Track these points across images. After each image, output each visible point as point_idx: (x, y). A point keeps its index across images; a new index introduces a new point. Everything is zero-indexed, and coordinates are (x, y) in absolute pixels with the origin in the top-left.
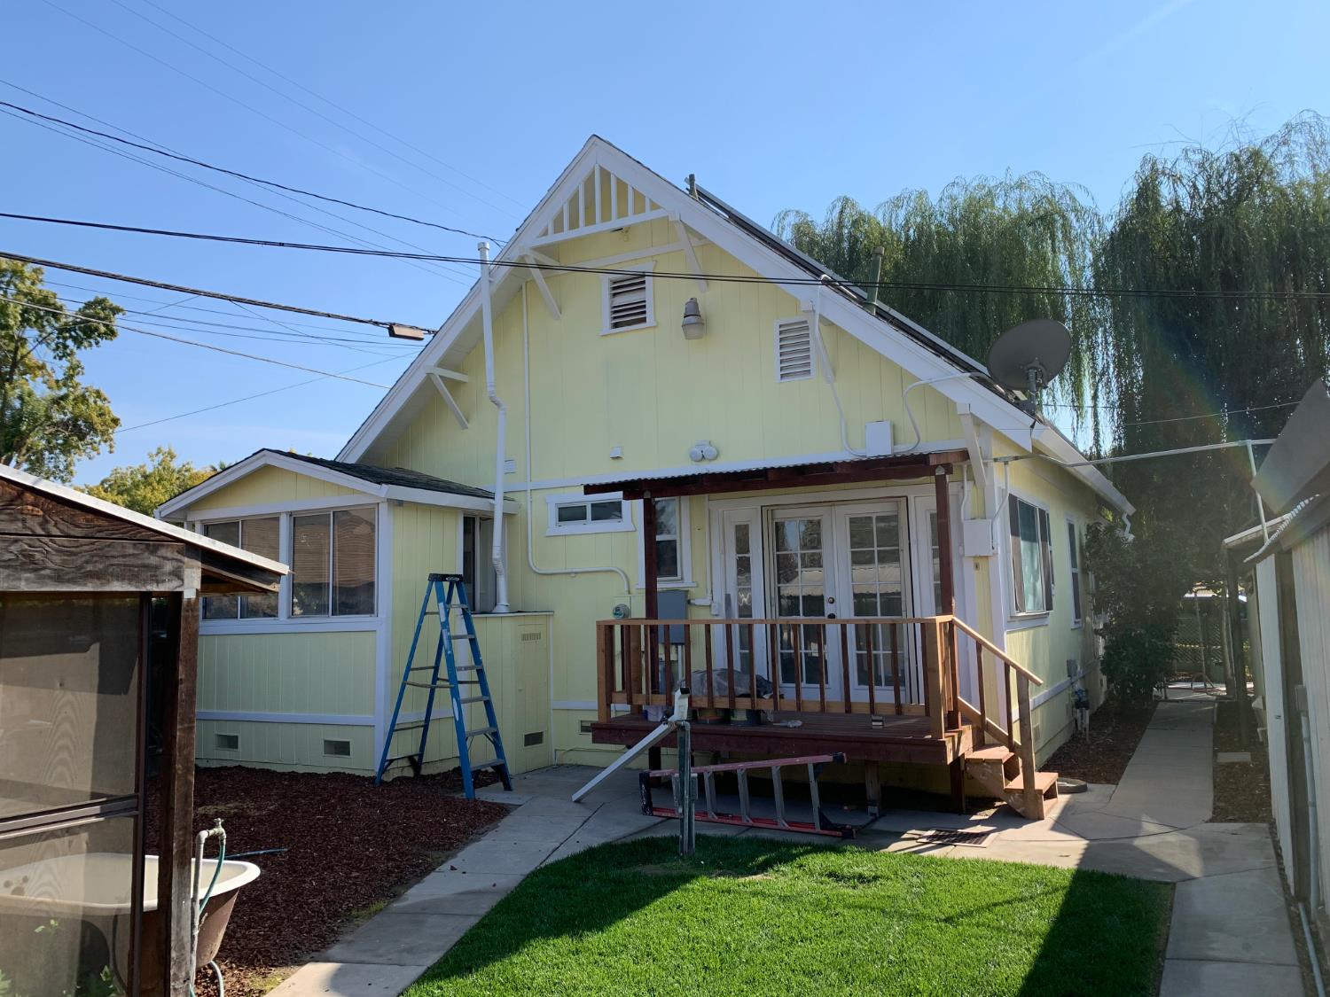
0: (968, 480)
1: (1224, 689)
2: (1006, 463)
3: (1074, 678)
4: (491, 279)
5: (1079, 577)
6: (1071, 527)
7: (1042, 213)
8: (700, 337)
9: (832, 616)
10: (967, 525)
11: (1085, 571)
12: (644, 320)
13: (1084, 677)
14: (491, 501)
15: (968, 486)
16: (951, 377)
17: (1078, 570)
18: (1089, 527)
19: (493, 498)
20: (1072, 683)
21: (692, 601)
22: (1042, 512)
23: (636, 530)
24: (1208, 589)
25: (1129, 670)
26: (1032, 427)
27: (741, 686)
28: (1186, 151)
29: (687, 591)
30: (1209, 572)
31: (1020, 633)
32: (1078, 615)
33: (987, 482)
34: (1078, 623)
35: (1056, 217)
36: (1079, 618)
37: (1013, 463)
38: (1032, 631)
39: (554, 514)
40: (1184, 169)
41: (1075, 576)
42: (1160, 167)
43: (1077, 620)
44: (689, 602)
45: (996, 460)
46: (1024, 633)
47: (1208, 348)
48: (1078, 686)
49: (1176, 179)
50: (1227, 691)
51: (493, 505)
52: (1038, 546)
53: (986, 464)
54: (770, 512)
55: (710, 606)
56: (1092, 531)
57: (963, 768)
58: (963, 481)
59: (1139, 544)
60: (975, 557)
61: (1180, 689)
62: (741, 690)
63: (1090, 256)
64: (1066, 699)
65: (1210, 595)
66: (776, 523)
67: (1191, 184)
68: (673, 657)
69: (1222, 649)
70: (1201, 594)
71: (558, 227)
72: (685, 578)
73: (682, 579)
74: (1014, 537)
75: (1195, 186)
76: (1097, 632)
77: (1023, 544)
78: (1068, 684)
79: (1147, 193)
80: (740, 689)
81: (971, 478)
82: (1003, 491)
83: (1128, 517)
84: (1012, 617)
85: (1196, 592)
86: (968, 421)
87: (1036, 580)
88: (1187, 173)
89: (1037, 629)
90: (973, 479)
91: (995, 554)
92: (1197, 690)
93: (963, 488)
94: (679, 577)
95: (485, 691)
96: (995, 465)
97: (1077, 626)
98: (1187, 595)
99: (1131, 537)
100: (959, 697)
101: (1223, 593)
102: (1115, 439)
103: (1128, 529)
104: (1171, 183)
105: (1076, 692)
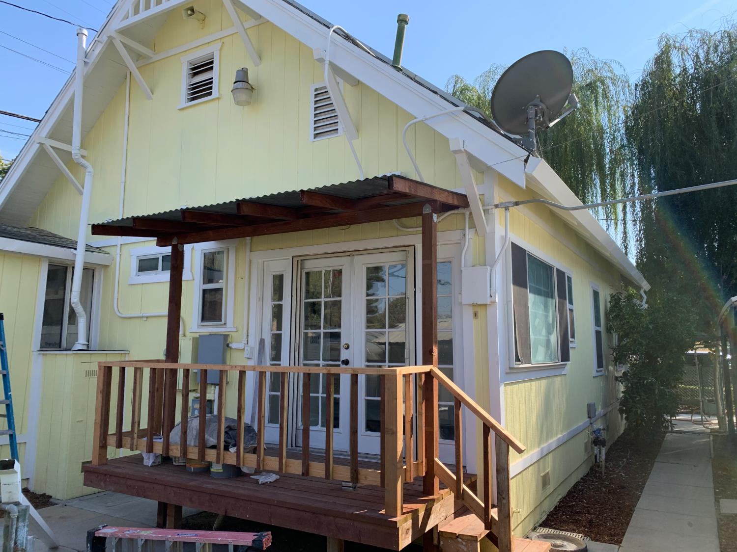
0: (469, 228)
1: (716, 422)
2: (507, 209)
3: (593, 419)
4: (86, 60)
5: (604, 335)
6: (596, 294)
7: (588, 81)
8: (248, 103)
9: (346, 362)
10: (465, 272)
11: (609, 330)
12: (210, 94)
13: (605, 415)
14: (73, 251)
15: (469, 234)
16: (445, 111)
17: (602, 329)
18: (612, 296)
19: (76, 249)
20: (591, 424)
21: (230, 345)
22: (561, 274)
23: (194, 280)
24: (705, 347)
25: (641, 412)
26: (526, 161)
27: (213, 438)
28: (690, 32)
29: (228, 335)
30: (705, 334)
31: (527, 384)
32: (600, 365)
33: (488, 229)
34: (601, 371)
35: (599, 84)
36: (602, 367)
37: (514, 209)
38: (544, 382)
39: (135, 265)
40: (689, 43)
41: (598, 333)
42: (671, 42)
43: (599, 369)
44: (228, 345)
45: (496, 206)
46: (533, 383)
47: (706, 167)
48: (599, 425)
49: (683, 50)
50: (719, 424)
51: (75, 255)
52: (554, 303)
53: (486, 211)
54: (299, 262)
55: (244, 349)
56: (615, 300)
57: (435, 542)
58: (464, 229)
59: (652, 310)
60: (473, 305)
61: (683, 422)
62: (212, 441)
63: (623, 117)
64: (585, 438)
65: (707, 352)
66: (308, 274)
67: (695, 54)
68: (209, 397)
69: (715, 391)
70: (699, 351)
71: (136, 12)
72: (228, 322)
73: (225, 324)
74: (517, 288)
75: (697, 56)
76: (616, 378)
77: (531, 297)
78: (588, 424)
79: (662, 61)
80: (211, 439)
81: (473, 226)
82: (504, 238)
83: (645, 292)
84: (510, 368)
85: (696, 350)
86: (462, 159)
87: (549, 333)
88: (692, 46)
89: (550, 380)
90: (475, 227)
91: (494, 302)
92: (696, 422)
93: (464, 235)
94: (223, 322)
95: (11, 425)
96: (496, 211)
97: (599, 374)
98: (690, 352)
99: (645, 306)
100: (436, 459)
101: (717, 351)
102: (637, 240)
103: (645, 300)
104: (680, 55)
105: (594, 432)
